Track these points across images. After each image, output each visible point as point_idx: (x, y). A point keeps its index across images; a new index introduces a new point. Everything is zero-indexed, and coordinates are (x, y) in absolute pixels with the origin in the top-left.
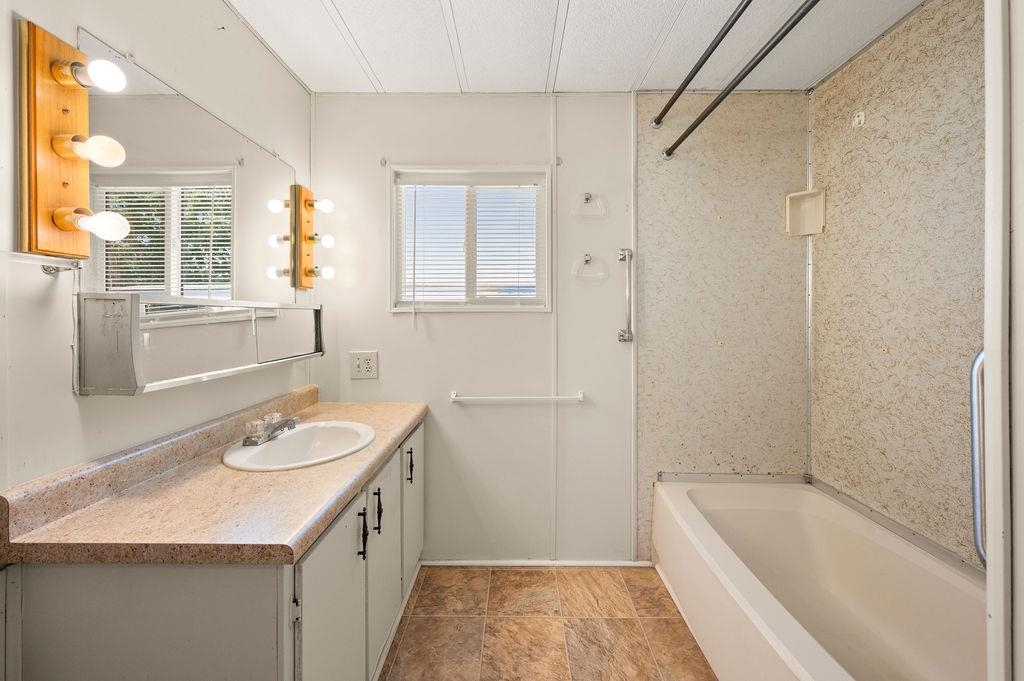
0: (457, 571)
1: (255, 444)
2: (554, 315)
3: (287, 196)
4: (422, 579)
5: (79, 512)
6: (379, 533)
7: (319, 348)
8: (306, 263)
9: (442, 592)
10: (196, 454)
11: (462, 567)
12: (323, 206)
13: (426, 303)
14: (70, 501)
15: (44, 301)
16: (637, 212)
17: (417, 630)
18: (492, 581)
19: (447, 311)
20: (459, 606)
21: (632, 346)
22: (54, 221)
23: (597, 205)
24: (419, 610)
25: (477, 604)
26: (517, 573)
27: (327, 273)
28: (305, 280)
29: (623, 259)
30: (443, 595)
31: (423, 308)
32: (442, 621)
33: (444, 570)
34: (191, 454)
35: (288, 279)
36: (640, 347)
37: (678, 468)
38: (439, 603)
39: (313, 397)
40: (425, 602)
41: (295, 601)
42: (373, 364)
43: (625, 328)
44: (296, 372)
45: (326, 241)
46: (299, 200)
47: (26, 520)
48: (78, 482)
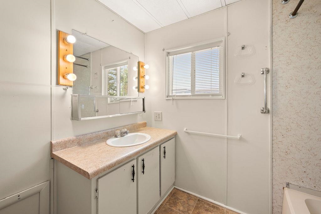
0: (186, 194)
1: (117, 137)
2: (226, 101)
3: (137, 65)
4: (173, 193)
5: (69, 148)
6: (144, 174)
7: (144, 110)
8: (141, 85)
9: (178, 200)
10: (103, 138)
11: (188, 193)
12: (146, 67)
13: (177, 96)
14: (67, 145)
15: (63, 96)
16: (272, 49)
17: (164, 211)
18: (197, 204)
19: (184, 98)
20: (181, 208)
21: (269, 116)
22: (64, 77)
23: (248, 51)
24: (168, 204)
25: (188, 210)
26: (208, 204)
27: (147, 87)
28: (141, 90)
29: (263, 73)
30: (177, 201)
31: (175, 98)
32: (173, 211)
33: (181, 192)
34: (102, 137)
35: (137, 89)
36: (274, 117)
37: (302, 184)
38: (175, 204)
39: (145, 125)
40: (171, 201)
41: (96, 191)
42: (160, 116)
43: (264, 106)
44: (139, 117)
45: (147, 77)
46: (140, 65)
47: (56, 148)
48: (69, 141)
